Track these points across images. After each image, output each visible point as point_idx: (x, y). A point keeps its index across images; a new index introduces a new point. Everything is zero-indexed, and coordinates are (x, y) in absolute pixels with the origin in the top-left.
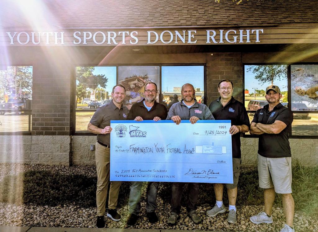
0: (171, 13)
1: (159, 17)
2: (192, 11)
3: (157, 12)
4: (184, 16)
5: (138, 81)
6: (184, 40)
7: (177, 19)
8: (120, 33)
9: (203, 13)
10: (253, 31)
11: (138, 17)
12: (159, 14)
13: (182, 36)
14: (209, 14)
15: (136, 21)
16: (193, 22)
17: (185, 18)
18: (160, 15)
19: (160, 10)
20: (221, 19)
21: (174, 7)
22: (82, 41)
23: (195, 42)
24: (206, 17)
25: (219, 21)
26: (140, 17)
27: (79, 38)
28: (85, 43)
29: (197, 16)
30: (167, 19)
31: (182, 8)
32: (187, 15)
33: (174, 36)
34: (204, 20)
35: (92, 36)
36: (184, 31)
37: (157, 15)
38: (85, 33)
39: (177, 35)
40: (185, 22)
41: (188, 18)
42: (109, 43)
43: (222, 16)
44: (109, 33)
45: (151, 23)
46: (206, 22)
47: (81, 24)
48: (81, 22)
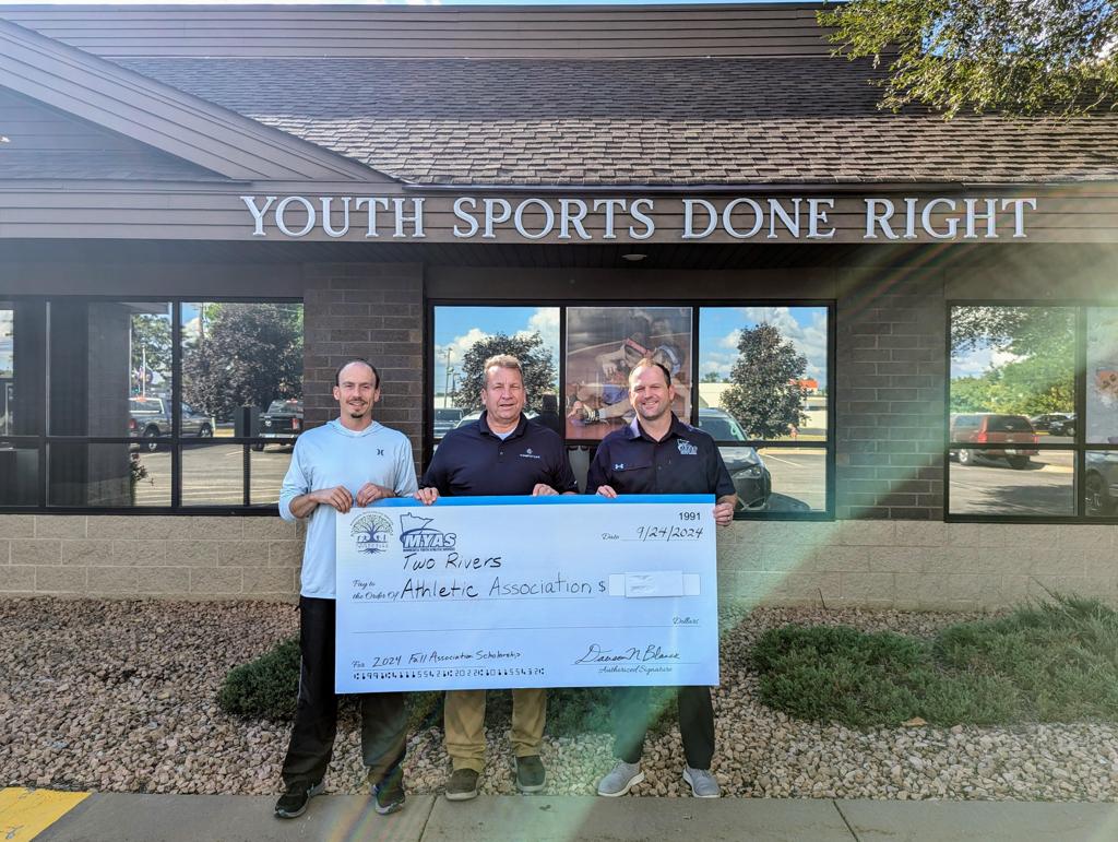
1: (705, 156)
2: (797, 140)
5: (628, 352)
6: (797, 227)
7: (763, 162)
8: (597, 202)
10: (1005, 202)
11: (638, 156)
12: (698, 146)
13: (792, 215)
14: (857, 150)
15: (642, 167)
16: (820, 173)
17: (787, 161)
18: (704, 150)
22: (482, 229)
23: (831, 234)
25: (898, 172)
26: (645, 156)
27: (470, 218)
28: (489, 233)
30: (733, 161)
33: (767, 214)
35: (513, 214)
36: (797, 201)
38: (489, 203)
39: (776, 214)
40: (796, 173)
41: (797, 162)
42: (564, 234)
43: (898, 155)
44: (565, 203)
45: (688, 173)
46: (860, 173)
47: (472, 174)
48: (469, 167)
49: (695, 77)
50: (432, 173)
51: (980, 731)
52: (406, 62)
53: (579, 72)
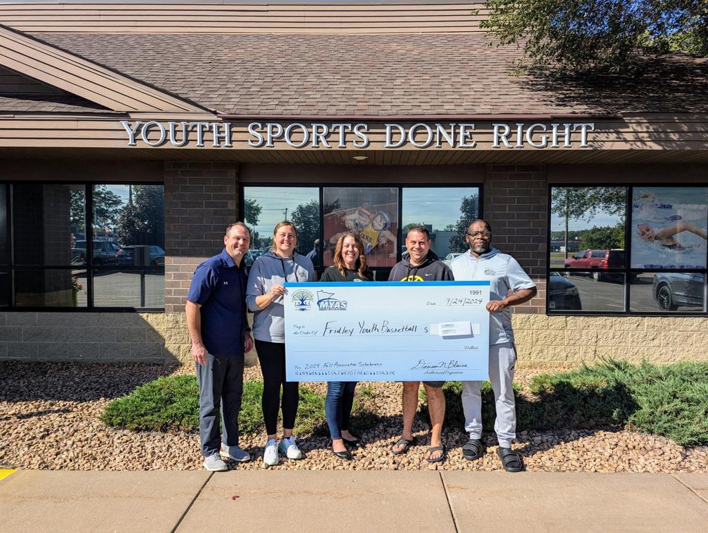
0: (423, 90)
1: (402, 97)
2: (460, 87)
3: (395, 87)
4: (448, 97)
5: (360, 214)
6: (452, 140)
7: (436, 101)
8: (334, 126)
9: (482, 90)
10: (576, 125)
11: (362, 96)
12: (400, 90)
13: (449, 133)
14: (494, 93)
15: (363, 103)
16: (467, 107)
17: (450, 100)
18: (402, 93)
19: (400, 84)
20: (517, 103)
21: (425, 78)
22: (264, 142)
23: (472, 145)
24: (487, 99)
25: (514, 107)
26: (366, 97)
27: (259, 135)
28: (268, 144)
29: (471, 97)
30: (419, 100)
31: (441, 80)
32: (452, 93)
33: (434, 134)
34: (486, 103)
35: (284, 132)
36: (452, 125)
37: (398, 93)
38: (269, 125)
39: (440, 133)
40: (453, 107)
41: (456, 100)
42: (314, 144)
43: (516, 97)
44: (314, 126)
45: (389, 108)
46: (492, 107)
47: (260, 108)
48: (259, 103)
49: (409, 47)
50: (236, 107)
51: (537, 434)
52: (235, 36)
53: (340, 42)
